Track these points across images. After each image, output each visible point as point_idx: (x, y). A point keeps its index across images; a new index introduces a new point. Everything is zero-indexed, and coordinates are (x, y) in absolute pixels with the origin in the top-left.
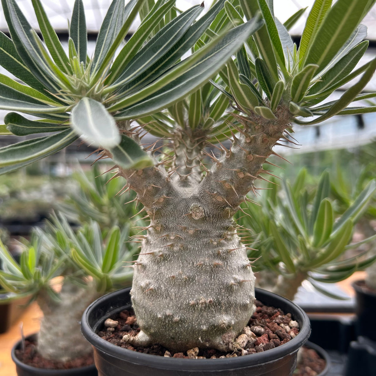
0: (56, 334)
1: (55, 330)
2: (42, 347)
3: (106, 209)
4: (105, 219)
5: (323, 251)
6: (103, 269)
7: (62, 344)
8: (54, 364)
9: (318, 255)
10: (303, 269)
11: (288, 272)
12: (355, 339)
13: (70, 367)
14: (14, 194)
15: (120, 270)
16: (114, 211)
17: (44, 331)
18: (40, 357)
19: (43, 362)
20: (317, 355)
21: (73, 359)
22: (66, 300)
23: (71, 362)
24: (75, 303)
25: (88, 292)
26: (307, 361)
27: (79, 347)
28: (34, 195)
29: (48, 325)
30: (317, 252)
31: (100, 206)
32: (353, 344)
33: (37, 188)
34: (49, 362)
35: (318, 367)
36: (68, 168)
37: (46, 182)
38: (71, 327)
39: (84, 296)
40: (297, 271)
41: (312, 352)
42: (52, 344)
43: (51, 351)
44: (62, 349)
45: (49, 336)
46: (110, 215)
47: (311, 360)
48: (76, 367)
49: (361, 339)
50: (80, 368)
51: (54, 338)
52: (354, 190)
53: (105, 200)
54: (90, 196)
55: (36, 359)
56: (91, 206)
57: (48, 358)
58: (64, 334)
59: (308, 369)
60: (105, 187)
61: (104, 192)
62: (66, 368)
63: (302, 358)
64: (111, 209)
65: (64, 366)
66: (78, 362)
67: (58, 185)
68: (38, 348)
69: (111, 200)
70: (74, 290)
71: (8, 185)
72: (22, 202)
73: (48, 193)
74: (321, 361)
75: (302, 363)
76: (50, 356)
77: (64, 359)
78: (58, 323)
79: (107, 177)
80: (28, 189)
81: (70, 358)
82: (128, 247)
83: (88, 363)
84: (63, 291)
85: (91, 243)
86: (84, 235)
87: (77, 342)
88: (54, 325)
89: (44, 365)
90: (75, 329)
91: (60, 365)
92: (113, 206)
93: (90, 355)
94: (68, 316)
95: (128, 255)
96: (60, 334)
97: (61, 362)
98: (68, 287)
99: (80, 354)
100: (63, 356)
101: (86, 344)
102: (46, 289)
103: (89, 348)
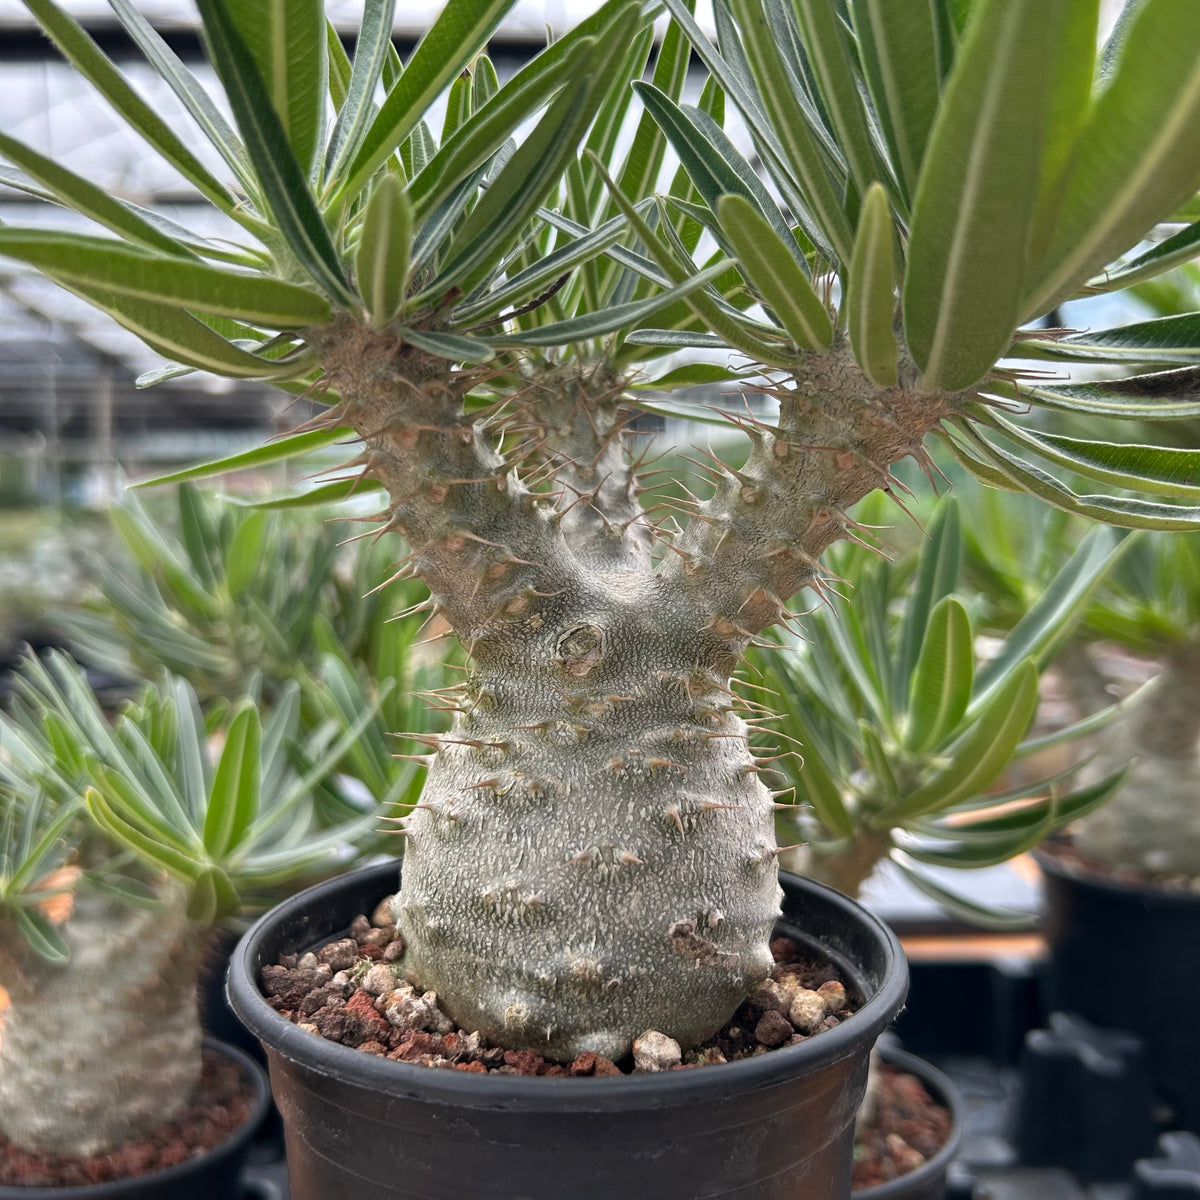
0: (57, 1066)
1: (51, 1050)
3: (223, 630)
4: (224, 662)
5: (943, 762)
6: (210, 846)
7: (76, 1096)
8: (52, 1166)
9: (928, 779)
10: (875, 822)
11: (826, 834)
12: (1041, 1023)
13: (106, 1175)
15: (269, 844)
16: (253, 635)
17: (15, 1057)
18: (4, 1144)
20: (925, 1093)
21: (116, 1148)
22: (91, 946)
23: (109, 1157)
24: (120, 958)
25: (160, 918)
26: (891, 1117)
27: (135, 1106)
28: (9, 575)
29: (27, 1036)
30: (921, 766)
31: (201, 619)
32: (1037, 1039)
33: (19, 550)
34: (34, 1158)
35: (926, 1136)
37: (46, 529)
38: (106, 1041)
39: (146, 935)
40: (856, 831)
41: (906, 1085)
42: (42, 1099)
43: (39, 1122)
44: (75, 1114)
45: (30, 1075)
46: (238, 649)
47: (904, 1114)
48: (126, 1173)
49: (1061, 1022)
50: (141, 1178)
51: (48, 1078)
52: (1039, 549)
53: (221, 599)
54: (174, 592)
56: (174, 619)
57: (32, 1146)
58: (83, 1065)
59: (896, 1142)
60: (217, 558)
61: (216, 570)
62: (91, 1180)
63: (878, 1107)
64: (242, 629)
65: (83, 1171)
66: (135, 1156)
67: (87, 538)
69: (239, 599)
70: (117, 914)
73: (54, 569)
74: (936, 1114)
75: (877, 1124)
76: (37, 1139)
77: (87, 1148)
78: (63, 1025)
79: (225, 523)
81: (106, 1143)
82: (295, 762)
83: (164, 1160)
84: (78, 916)
85: (168, 751)
86: (142, 726)
87: (129, 1088)
88: (47, 1035)
89: (14, 1174)
90: (122, 1044)
91: (72, 1171)
92: (247, 620)
93: (175, 1127)
94: (94, 1004)
95: (297, 788)
96: (70, 1066)
97: (76, 1160)
98: (94, 905)
99: (141, 1129)
100: (82, 1137)
101: (161, 1092)
102: (14, 916)
103: (175, 1105)
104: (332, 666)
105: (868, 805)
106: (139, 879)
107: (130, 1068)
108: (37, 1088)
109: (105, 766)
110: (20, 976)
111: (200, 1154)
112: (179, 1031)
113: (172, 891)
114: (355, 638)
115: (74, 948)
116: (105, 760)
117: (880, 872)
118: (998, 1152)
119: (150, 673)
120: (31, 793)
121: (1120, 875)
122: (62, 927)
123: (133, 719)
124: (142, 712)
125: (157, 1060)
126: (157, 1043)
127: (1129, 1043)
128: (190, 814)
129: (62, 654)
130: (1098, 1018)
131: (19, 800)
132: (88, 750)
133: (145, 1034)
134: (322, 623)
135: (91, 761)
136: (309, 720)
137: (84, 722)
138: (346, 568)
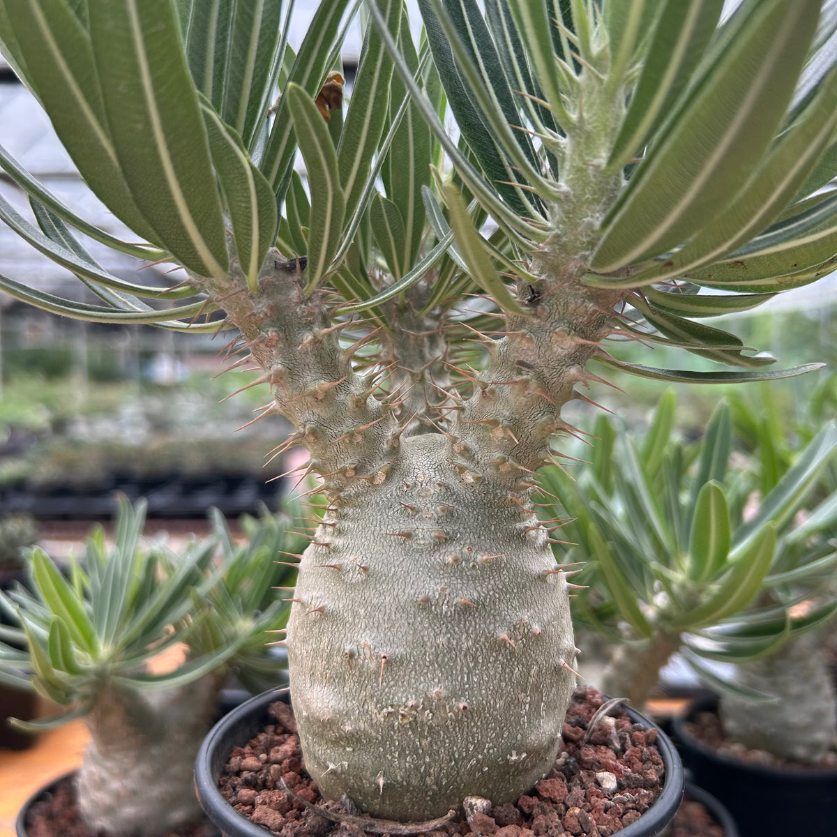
5: (715, 588)
9: (705, 599)
10: (669, 628)
11: (635, 636)
14: (60, 425)
20: (707, 816)
26: (682, 832)
28: (104, 429)
30: (701, 591)
33: (110, 411)
36: (179, 364)
37: (130, 397)
40: (655, 633)
47: (691, 830)
67: (156, 404)
71: (48, 403)
72: (76, 444)
73: (134, 424)
74: (714, 832)
80: (91, 413)
105: (664, 616)
117: (673, 662)
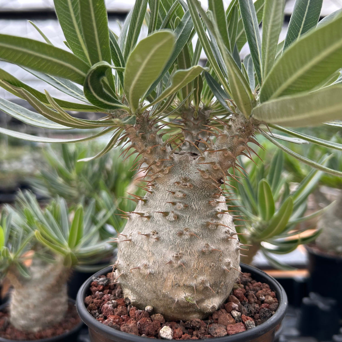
0: (28, 307)
1: (26, 302)
2: (15, 319)
3: (74, 183)
4: (74, 192)
6: (70, 245)
7: (33, 315)
8: (26, 334)
12: (307, 296)
13: (41, 337)
15: (86, 244)
16: (83, 185)
17: (16, 304)
18: (13, 328)
19: (15, 333)
21: (44, 329)
22: (37, 273)
23: (42, 332)
24: (44, 277)
25: (56, 266)
27: (49, 318)
28: (16, 166)
29: (19, 298)
31: (68, 180)
32: (306, 300)
33: (18, 158)
34: (21, 332)
37: (26, 152)
38: (41, 299)
39: (52, 270)
42: (24, 316)
43: (22, 322)
44: (33, 320)
45: (20, 309)
46: (79, 189)
48: (47, 337)
49: (313, 295)
50: (51, 338)
51: (25, 310)
53: (73, 175)
54: (61, 173)
55: (9, 330)
56: (60, 180)
57: (21, 329)
58: (35, 306)
60: (73, 163)
61: (73, 167)
62: (37, 339)
64: (80, 183)
65: (35, 336)
66: (49, 332)
67: (37, 155)
68: (11, 320)
69: (79, 174)
70: (44, 264)
73: (28, 163)
76: (22, 327)
77: (36, 329)
78: (29, 295)
80: (10, 159)
81: (41, 328)
82: (94, 221)
83: (58, 333)
84: (33, 265)
85: (58, 219)
86: (51, 212)
87: (47, 313)
88: (25, 298)
89: (16, 337)
90: (45, 301)
91: (31, 336)
92: (81, 181)
93: (60, 324)
94: (38, 289)
95: (94, 229)
96: (31, 306)
97: (33, 333)
98: (38, 261)
99: (51, 325)
100: (34, 326)
101: (57, 314)
102: (16, 264)
103: (60, 318)
104: (104, 194)
105: (253, 235)
106: (50, 255)
107: (47, 307)
108: (22, 312)
109: (41, 223)
110: (18, 282)
111: (67, 331)
112: (61, 297)
113: (59, 258)
114: (111, 186)
115: (32, 274)
116: (41, 221)
118: (294, 332)
119: (54, 196)
120: (21, 231)
121: (330, 253)
122: (29, 268)
123: (49, 209)
124: (51, 207)
125: (55, 305)
126: (55, 300)
127: (332, 301)
128: (65, 236)
129: (29, 191)
130: (323, 294)
131: (17, 232)
132: (36, 219)
133: (53, 297)
134: (102, 182)
135: (37, 222)
136: (98, 209)
137: (35, 211)
138: (109, 166)
